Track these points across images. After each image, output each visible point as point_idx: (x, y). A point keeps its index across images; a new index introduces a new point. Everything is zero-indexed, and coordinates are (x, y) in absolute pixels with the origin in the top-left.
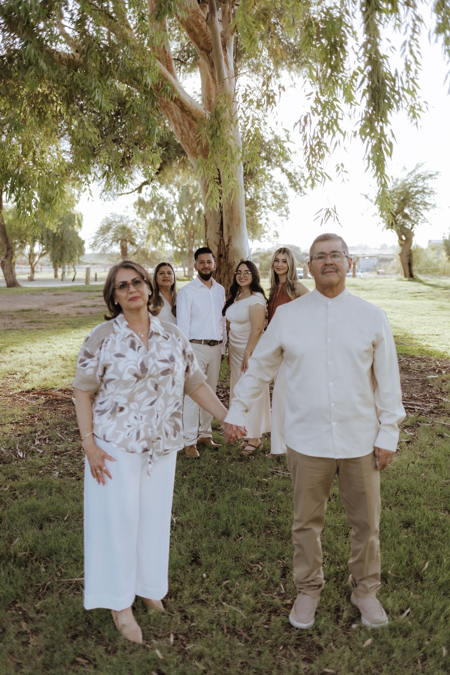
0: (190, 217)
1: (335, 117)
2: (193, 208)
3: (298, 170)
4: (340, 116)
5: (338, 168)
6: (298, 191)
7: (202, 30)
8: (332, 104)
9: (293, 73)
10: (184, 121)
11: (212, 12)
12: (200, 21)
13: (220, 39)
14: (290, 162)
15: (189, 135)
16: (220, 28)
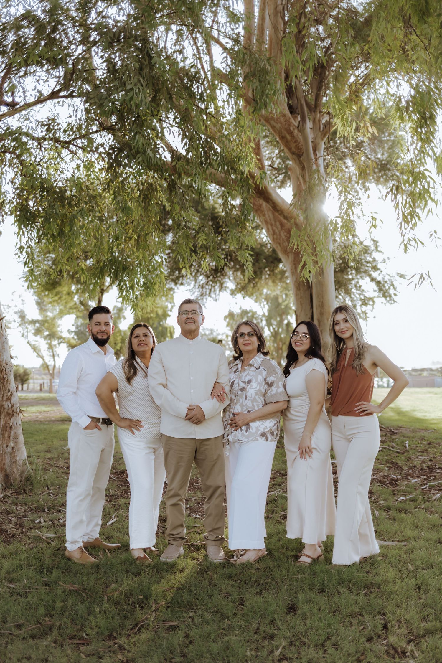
0: (278, 329)
1: (426, 187)
2: (282, 321)
3: (387, 278)
4: (432, 185)
5: (431, 235)
6: (388, 299)
7: (294, 137)
8: (424, 175)
9: (380, 186)
10: (275, 222)
11: (303, 119)
12: (291, 128)
13: (311, 145)
14: (379, 271)
15: (280, 235)
16: (310, 136)
